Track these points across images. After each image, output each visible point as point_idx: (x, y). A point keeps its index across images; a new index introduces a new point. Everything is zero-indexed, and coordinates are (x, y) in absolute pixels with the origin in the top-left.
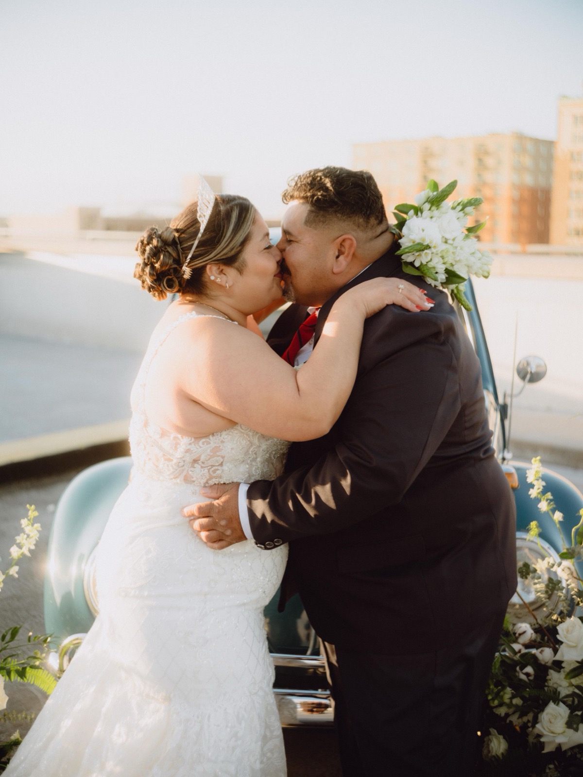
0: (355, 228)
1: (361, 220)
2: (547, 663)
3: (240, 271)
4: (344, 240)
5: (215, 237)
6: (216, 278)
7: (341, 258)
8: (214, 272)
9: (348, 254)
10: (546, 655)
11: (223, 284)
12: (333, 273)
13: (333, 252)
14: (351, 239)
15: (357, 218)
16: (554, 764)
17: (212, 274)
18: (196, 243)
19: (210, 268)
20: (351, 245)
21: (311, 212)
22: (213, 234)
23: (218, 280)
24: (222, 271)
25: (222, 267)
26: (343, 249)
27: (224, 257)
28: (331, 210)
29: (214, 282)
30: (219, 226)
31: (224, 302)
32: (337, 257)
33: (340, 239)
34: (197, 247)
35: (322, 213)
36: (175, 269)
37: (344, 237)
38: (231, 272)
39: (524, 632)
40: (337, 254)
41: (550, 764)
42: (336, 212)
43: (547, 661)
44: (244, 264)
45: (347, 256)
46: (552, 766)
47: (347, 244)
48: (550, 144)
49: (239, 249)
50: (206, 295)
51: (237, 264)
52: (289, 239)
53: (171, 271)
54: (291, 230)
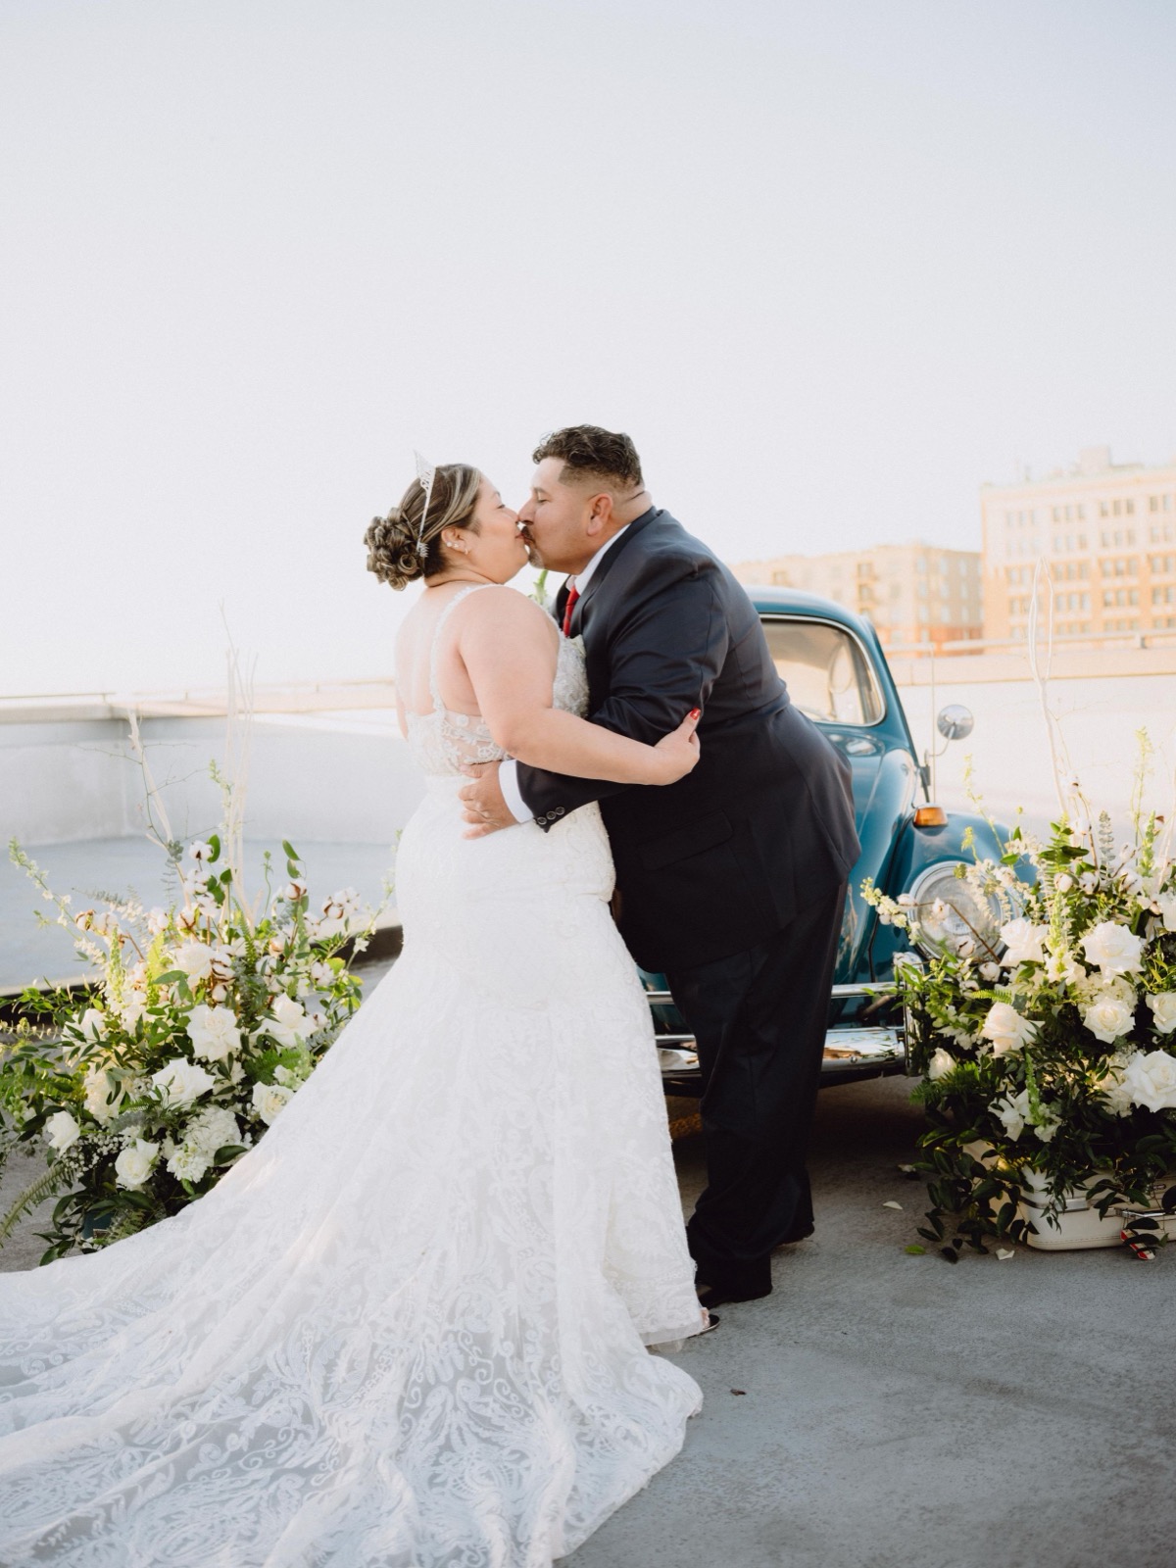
0: (612, 487)
1: (618, 480)
2: (993, 977)
4: (599, 500)
5: (444, 500)
6: (453, 544)
7: (597, 518)
8: (450, 538)
9: (604, 514)
10: (991, 970)
11: (462, 549)
12: (589, 535)
13: (588, 512)
14: (607, 498)
15: (613, 477)
16: (1009, 1078)
17: (449, 540)
18: (425, 512)
19: (445, 535)
20: (607, 505)
21: (566, 468)
22: (441, 498)
23: (456, 546)
24: (458, 537)
25: (458, 531)
26: (598, 510)
28: (587, 467)
29: (451, 549)
30: (445, 488)
32: (592, 518)
33: (596, 499)
34: (427, 517)
35: (577, 469)
36: (409, 545)
37: (600, 496)
38: (467, 535)
39: (966, 944)
40: (592, 514)
41: (1004, 1078)
42: (593, 469)
43: (993, 974)
44: (479, 524)
45: (602, 517)
46: (1007, 1081)
47: (602, 504)
49: (470, 508)
51: (471, 526)
52: (541, 498)
53: (406, 549)
54: (544, 487)
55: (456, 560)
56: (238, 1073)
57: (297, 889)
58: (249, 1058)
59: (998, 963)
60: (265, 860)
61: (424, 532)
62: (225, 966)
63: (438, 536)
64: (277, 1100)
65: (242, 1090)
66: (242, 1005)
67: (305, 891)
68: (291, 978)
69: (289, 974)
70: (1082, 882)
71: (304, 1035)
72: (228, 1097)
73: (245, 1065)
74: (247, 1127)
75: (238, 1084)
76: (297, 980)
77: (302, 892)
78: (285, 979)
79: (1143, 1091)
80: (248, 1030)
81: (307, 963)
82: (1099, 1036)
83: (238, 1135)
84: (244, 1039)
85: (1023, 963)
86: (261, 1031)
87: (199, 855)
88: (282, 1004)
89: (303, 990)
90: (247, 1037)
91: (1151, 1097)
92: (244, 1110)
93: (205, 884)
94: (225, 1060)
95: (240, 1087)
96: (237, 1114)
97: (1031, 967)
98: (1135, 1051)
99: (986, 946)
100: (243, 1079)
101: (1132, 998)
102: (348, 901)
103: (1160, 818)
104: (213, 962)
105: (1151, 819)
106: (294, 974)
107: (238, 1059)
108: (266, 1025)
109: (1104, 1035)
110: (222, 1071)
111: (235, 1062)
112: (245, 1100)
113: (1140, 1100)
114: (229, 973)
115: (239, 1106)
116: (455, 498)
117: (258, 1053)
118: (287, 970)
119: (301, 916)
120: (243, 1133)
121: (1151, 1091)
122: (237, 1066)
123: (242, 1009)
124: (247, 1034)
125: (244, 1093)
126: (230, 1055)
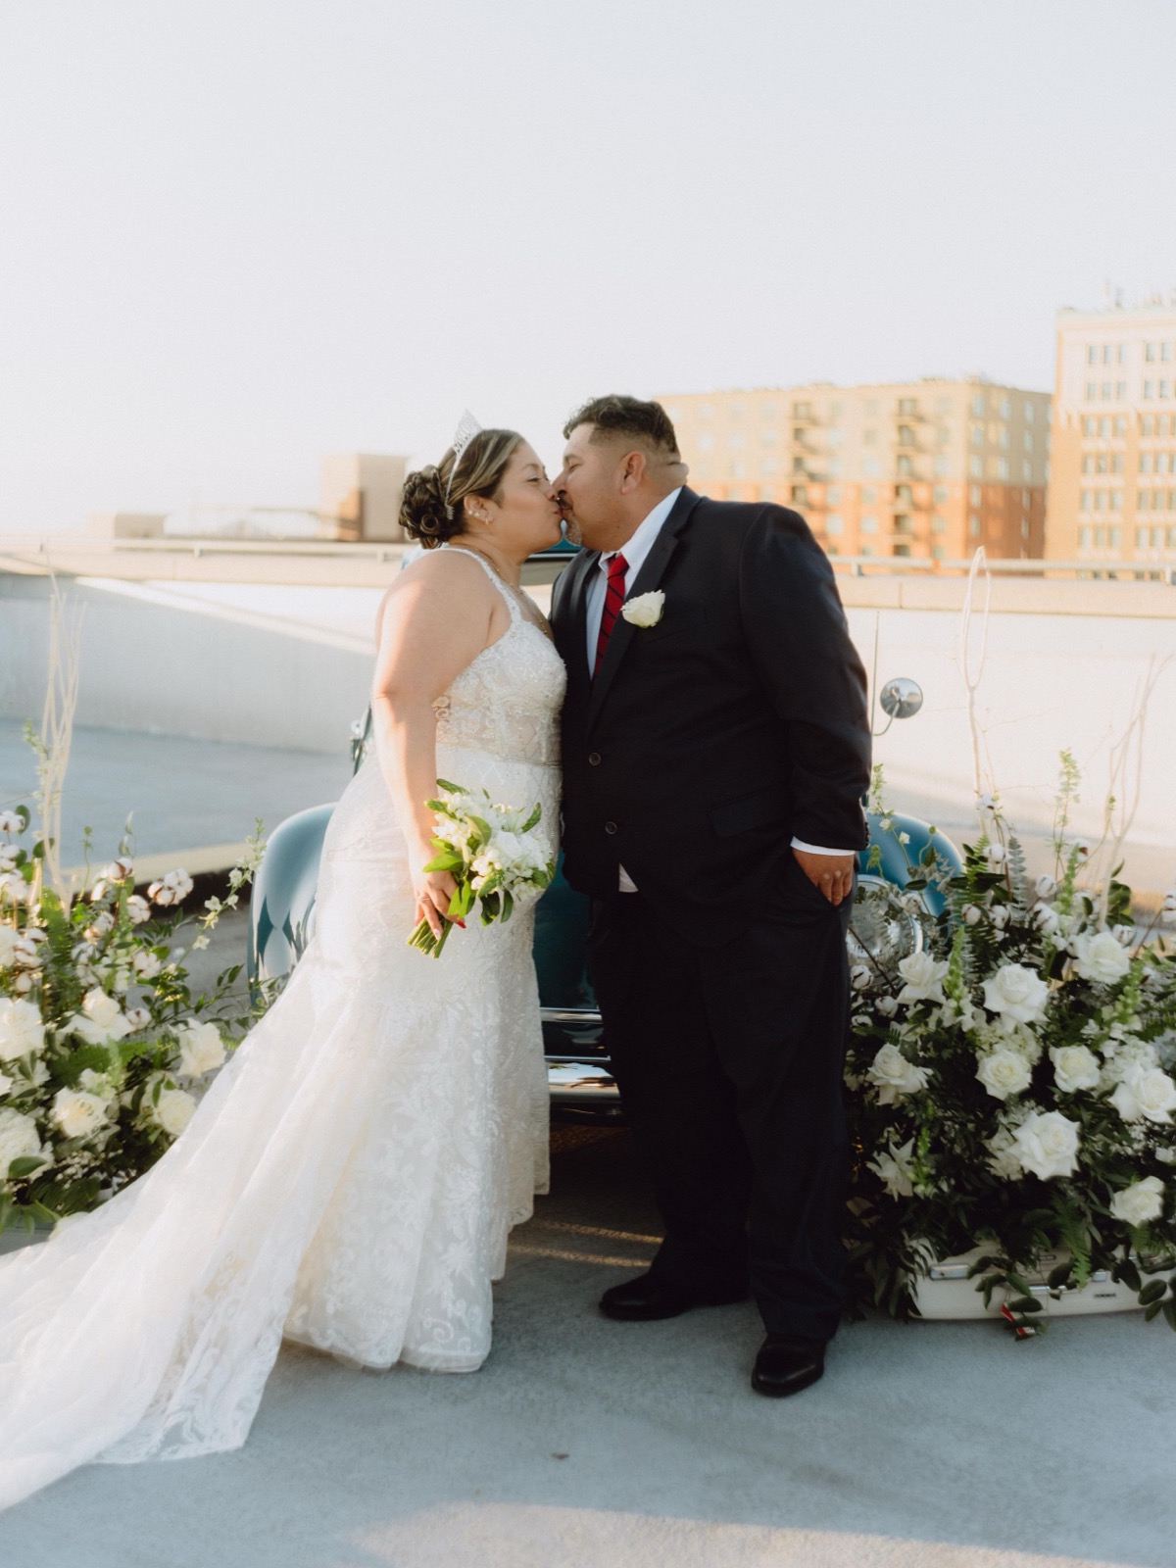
0: (644, 446)
1: (651, 440)
2: (889, 1013)
3: (499, 504)
4: (631, 459)
6: (474, 512)
7: (630, 477)
8: (472, 507)
9: (637, 474)
10: (888, 1004)
11: (483, 519)
12: (622, 494)
13: (620, 472)
14: (639, 457)
15: (646, 437)
16: (894, 1127)
17: (472, 509)
18: (452, 475)
19: (469, 501)
20: (640, 464)
21: (596, 431)
22: (468, 463)
23: (477, 515)
24: (482, 506)
25: (481, 500)
26: (631, 469)
27: (480, 487)
28: (617, 427)
29: (472, 516)
30: (474, 453)
31: (486, 541)
32: (626, 477)
33: (628, 457)
34: (453, 480)
35: (607, 430)
36: (433, 506)
37: (632, 455)
38: (490, 505)
39: (861, 974)
40: (625, 473)
41: (889, 1126)
42: (624, 428)
43: (889, 1010)
44: (502, 496)
45: (636, 476)
46: (891, 1129)
47: (635, 463)
48: (1044, 400)
49: (495, 477)
50: (467, 532)
51: (494, 496)
52: (571, 463)
53: (430, 509)
54: (575, 452)
55: (475, 528)
56: (41, 1075)
57: (122, 868)
58: (55, 1058)
59: (895, 998)
60: (84, 837)
61: (450, 494)
62: (29, 954)
63: (461, 501)
64: (83, 1110)
65: (45, 1093)
66: (51, 996)
67: (131, 871)
68: (110, 970)
69: (107, 966)
70: (992, 916)
71: (117, 1036)
72: (30, 1099)
73: (50, 1065)
74: (48, 1135)
75: (41, 1087)
76: (116, 972)
77: (127, 872)
78: (102, 971)
79: (1032, 1157)
80: (54, 1025)
81: (128, 954)
82: (991, 1091)
83: (37, 1143)
84: (49, 1037)
85: (920, 1001)
86: (68, 1030)
87: (6, 827)
88: (95, 1000)
89: (122, 984)
90: (53, 1034)
91: (1039, 1164)
92: (45, 1116)
93: (12, 860)
94: (27, 1059)
95: (43, 1090)
96: (37, 1120)
97: (929, 1005)
98: (1033, 1109)
99: (886, 978)
100: (47, 1082)
101: (1034, 1050)
102: (179, 884)
103: (1083, 850)
104: (15, 949)
105: (1071, 851)
106: (112, 966)
107: (42, 1058)
108: (76, 1024)
109: (995, 1090)
110: (23, 1071)
111: (38, 1062)
112: (48, 1104)
113: (1029, 1165)
114: (34, 961)
115: (41, 1111)
116: (481, 465)
117: (65, 1052)
118: (106, 961)
119: (125, 901)
120: (43, 1141)
121: (1039, 1155)
122: (41, 1066)
123: (50, 1000)
124: (53, 1031)
125: (46, 1097)
126: (33, 1054)
